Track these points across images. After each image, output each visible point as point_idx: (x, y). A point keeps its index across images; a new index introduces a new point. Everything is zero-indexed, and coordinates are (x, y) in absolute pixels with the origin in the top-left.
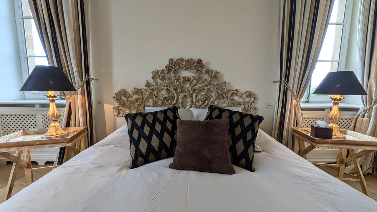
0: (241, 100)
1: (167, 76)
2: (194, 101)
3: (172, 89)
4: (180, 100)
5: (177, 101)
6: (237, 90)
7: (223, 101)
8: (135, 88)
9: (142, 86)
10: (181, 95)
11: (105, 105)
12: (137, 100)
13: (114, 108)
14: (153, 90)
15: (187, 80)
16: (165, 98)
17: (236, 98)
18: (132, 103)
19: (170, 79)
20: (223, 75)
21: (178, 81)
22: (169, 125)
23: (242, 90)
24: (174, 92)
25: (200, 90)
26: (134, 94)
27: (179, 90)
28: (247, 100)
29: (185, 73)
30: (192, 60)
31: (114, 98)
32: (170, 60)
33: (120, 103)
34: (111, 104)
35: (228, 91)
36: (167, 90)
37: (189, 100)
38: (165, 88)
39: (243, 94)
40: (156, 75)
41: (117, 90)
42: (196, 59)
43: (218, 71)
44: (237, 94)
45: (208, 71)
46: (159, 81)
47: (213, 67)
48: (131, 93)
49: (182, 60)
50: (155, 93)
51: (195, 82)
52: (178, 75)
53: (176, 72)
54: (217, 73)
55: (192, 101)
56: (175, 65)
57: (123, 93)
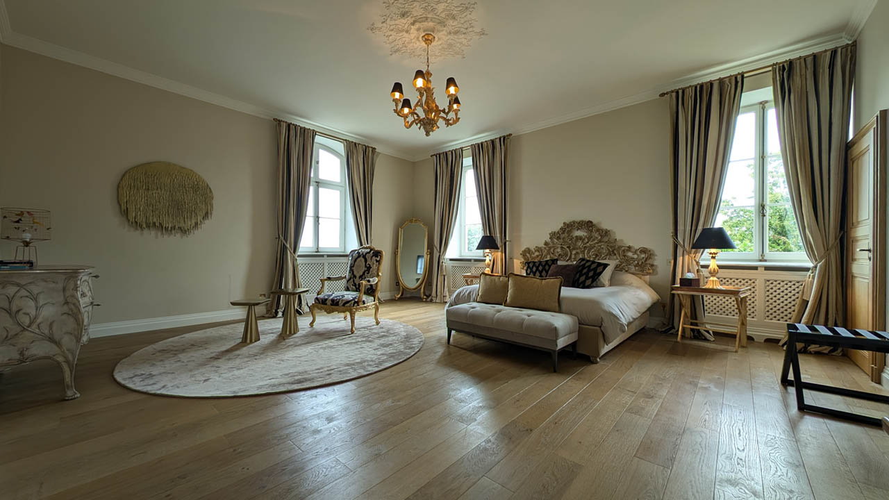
0: (635, 256)
1: (562, 236)
4: (573, 256)
6: (629, 247)
7: (615, 257)
8: (536, 247)
9: (542, 245)
10: (574, 252)
11: (515, 260)
12: (538, 256)
13: (521, 263)
14: (550, 248)
15: (579, 238)
16: (560, 255)
17: (630, 254)
18: (534, 258)
19: (564, 238)
20: (614, 233)
21: (571, 240)
23: (637, 246)
24: (568, 249)
25: (591, 248)
27: (572, 248)
28: (643, 256)
29: (577, 233)
30: (583, 221)
31: (521, 254)
32: (564, 223)
33: (525, 259)
34: (519, 260)
35: (620, 247)
36: (562, 247)
37: (581, 256)
38: (560, 246)
39: (636, 250)
40: (553, 235)
41: (523, 249)
42: (587, 220)
43: (608, 229)
44: (630, 251)
45: (598, 230)
46: (555, 241)
47: (604, 226)
48: (534, 250)
49: (574, 222)
50: (552, 250)
51: (586, 240)
52: (571, 235)
53: (570, 232)
54: (607, 231)
56: (569, 227)
57: (528, 251)
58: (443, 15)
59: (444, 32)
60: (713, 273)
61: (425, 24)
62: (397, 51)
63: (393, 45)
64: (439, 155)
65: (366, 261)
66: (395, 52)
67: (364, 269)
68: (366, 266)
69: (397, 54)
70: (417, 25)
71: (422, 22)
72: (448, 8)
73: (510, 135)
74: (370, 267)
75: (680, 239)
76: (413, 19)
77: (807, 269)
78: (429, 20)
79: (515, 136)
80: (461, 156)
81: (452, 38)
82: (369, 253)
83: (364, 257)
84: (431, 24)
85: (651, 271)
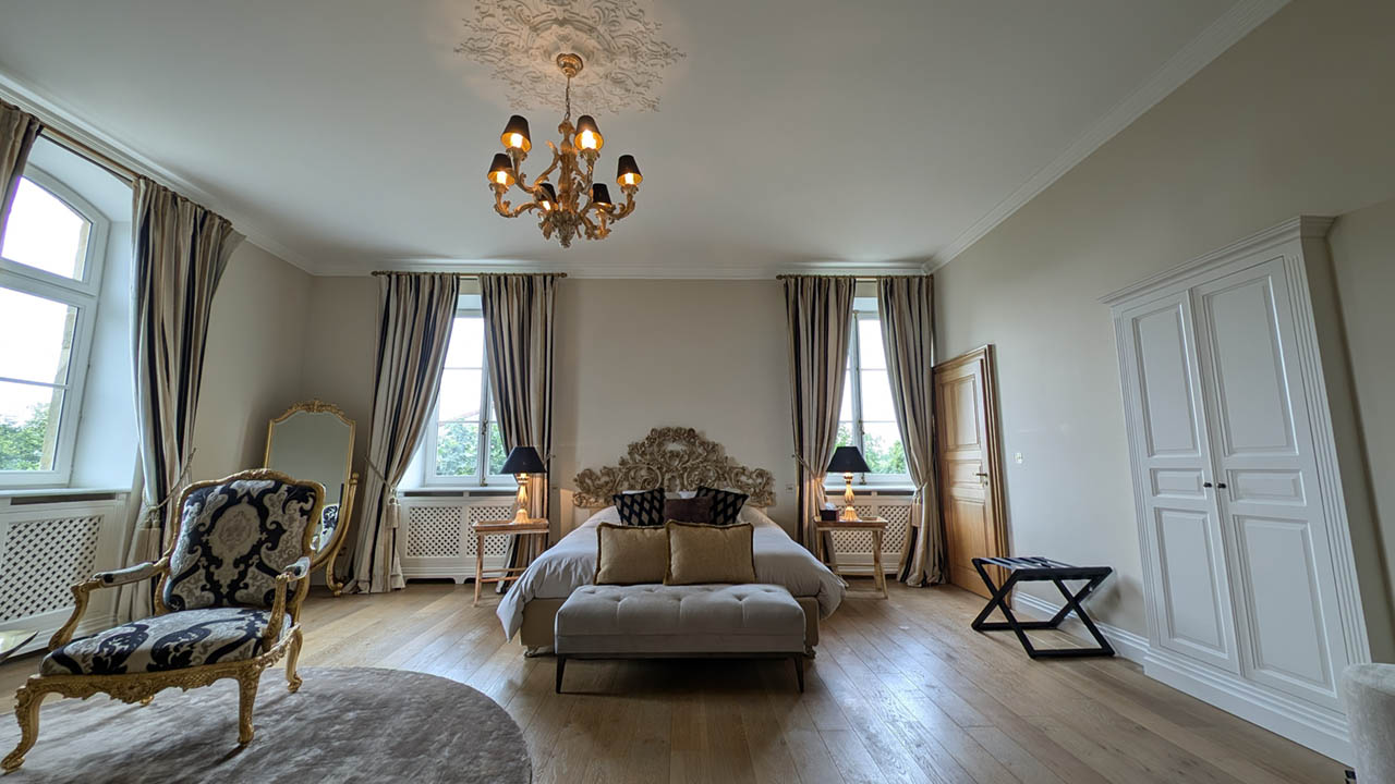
0: (750, 481)
1: (649, 450)
2: (686, 483)
3: (654, 468)
4: (666, 483)
5: (662, 483)
6: (743, 469)
7: (725, 483)
8: (605, 468)
9: (614, 463)
10: (667, 476)
11: (562, 491)
12: (607, 483)
13: (574, 496)
14: (630, 470)
15: (675, 455)
16: (645, 480)
17: (743, 478)
18: (600, 487)
19: (651, 454)
20: (723, 448)
21: (663, 457)
22: (657, 504)
23: (751, 468)
24: (658, 471)
25: (693, 469)
26: (603, 475)
27: (665, 469)
28: (759, 480)
29: (672, 447)
30: (681, 429)
31: (576, 480)
32: (653, 430)
33: (583, 489)
34: (570, 490)
35: (732, 468)
36: (649, 469)
37: (678, 482)
38: (646, 466)
39: (752, 473)
40: (634, 449)
41: (580, 471)
42: (688, 428)
43: (716, 442)
44: (743, 473)
45: (703, 443)
46: (638, 457)
47: (710, 437)
48: (599, 473)
49: (669, 430)
50: (632, 473)
51: (686, 458)
52: (663, 449)
53: (660, 445)
54: (714, 445)
55: (682, 484)
56: (659, 436)
57: (589, 474)
58: (621, 41)
59: (601, 70)
60: (849, 503)
61: (583, 37)
62: (481, 51)
63: (478, 35)
64: (398, 276)
65: (263, 513)
66: (472, 50)
67: (256, 536)
68: (263, 527)
69: (473, 56)
70: (568, 30)
71: (581, 30)
72: (639, 36)
73: (564, 275)
74: (279, 530)
75: (806, 459)
76: (567, 15)
77: (911, 493)
78: (595, 35)
79: (570, 279)
80: (456, 290)
81: (601, 85)
82: (275, 490)
83: (257, 501)
84: (591, 43)
85: (769, 501)
